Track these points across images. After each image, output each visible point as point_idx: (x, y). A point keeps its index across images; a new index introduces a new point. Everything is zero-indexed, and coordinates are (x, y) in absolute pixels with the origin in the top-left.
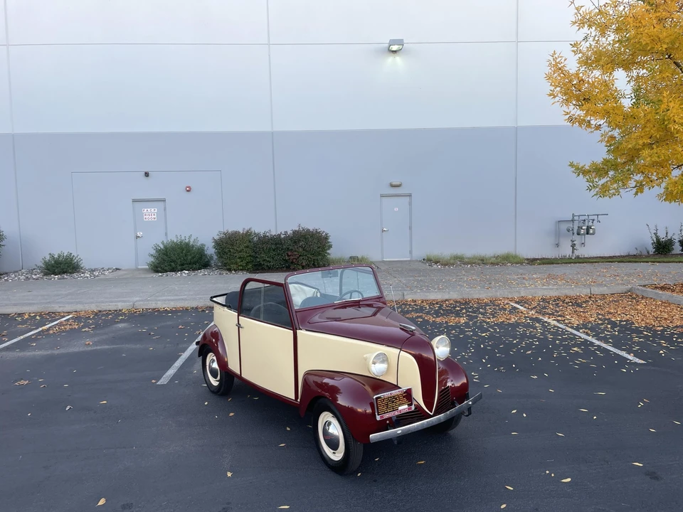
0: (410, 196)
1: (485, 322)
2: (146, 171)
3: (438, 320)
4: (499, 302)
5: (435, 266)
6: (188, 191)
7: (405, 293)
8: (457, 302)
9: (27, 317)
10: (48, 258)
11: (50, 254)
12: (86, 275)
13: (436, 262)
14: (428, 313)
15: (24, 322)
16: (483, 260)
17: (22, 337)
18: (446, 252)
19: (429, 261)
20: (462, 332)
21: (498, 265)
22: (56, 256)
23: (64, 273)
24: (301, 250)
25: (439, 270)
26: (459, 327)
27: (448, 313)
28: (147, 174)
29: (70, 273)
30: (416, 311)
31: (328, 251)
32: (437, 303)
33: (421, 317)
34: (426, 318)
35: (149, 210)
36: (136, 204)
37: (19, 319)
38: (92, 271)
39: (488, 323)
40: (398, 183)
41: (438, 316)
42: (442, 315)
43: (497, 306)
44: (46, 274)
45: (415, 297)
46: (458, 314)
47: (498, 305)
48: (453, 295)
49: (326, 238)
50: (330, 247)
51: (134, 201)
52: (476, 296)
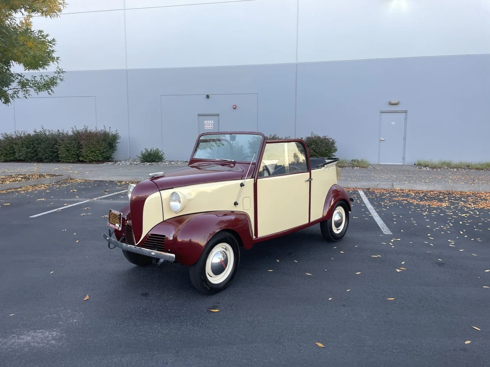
0: (406, 112)
1: (465, 206)
2: (207, 94)
3: (421, 203)
4: (481, 195)
5: (425, 169)
6: (234, 108)
7: (395, 184)
8: (441, 192)
9: (124, 183)
10: (144, 151)
11: (145, 149)
12: (166, 163)
13: (426, 166)
14: (414, 198)
15: (121, 186)
16: (468, 166)
17: (116, 193)
18: (436, 159)
19: (419, 165)
20: (444, 212)
21: (482, 170)
22: (149, 150)
23: (153, 162)
24: (312, 151)
25: (428, 171)
26: (441, 209)
27: (431, 199)
28: (208, 97)
29: (157, 162)
30: (403, 196)
31: (334, 154)
32: (422, 193)
33: (406, 200)
34: (411, 201)
35: (208, 121)
36: (201, 117)
37: (119, 184)
38: (170, 162)
39: (467, 208)
40: (396, 102)
41: (421, 201)
42: (426, 200)
43: (478, 197)
44: (142, 162)
45: (403, 187)
46: (441, 200)
47: (480, 197)
48: (438, 187)
49: (333, 143)
50: (336, 150)
51: (199, 115)
52: (459, 189)
